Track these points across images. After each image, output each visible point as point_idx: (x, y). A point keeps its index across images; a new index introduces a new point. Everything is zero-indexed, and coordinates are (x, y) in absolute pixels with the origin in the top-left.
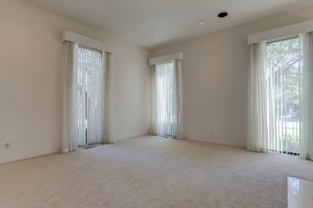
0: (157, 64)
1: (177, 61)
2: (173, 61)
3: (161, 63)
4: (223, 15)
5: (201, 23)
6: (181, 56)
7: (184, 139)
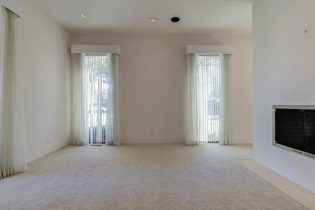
0: (84, 54)
1: (113, 55)
2: (108, 54)
3: (90, 53)
4: (175, 20)
5: (153, 21)
6: (118, 50)
7: (122, 144)
